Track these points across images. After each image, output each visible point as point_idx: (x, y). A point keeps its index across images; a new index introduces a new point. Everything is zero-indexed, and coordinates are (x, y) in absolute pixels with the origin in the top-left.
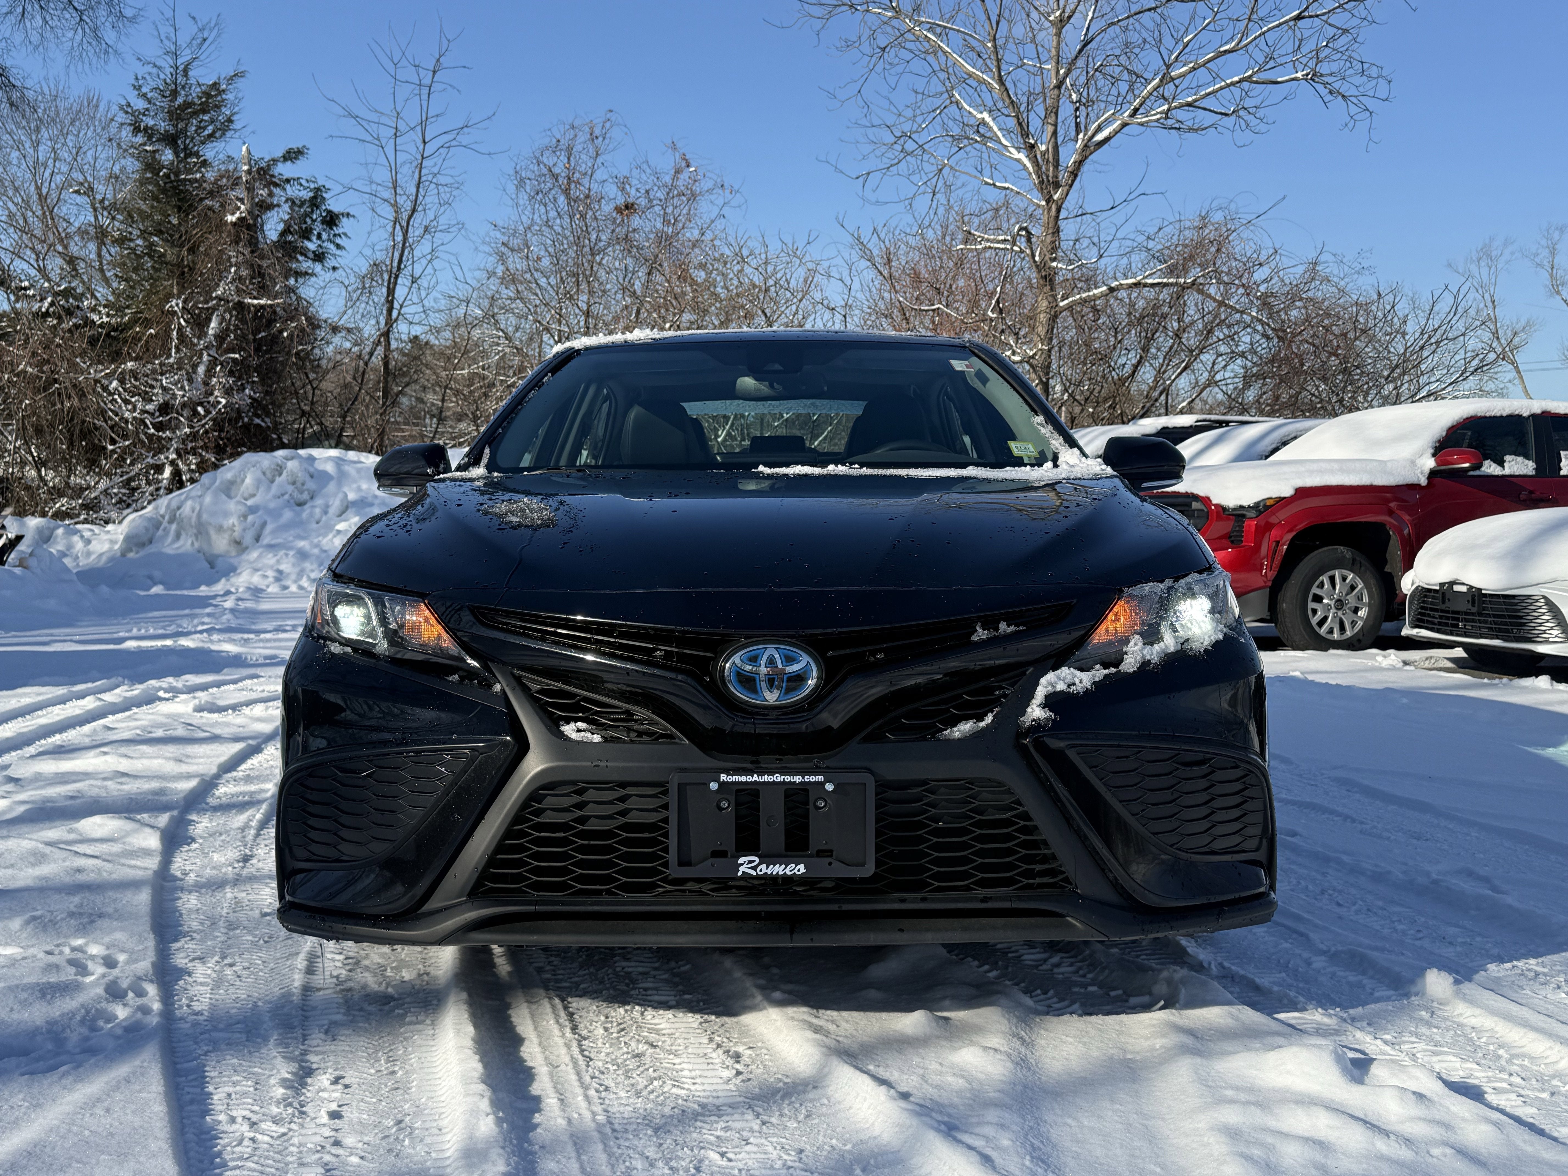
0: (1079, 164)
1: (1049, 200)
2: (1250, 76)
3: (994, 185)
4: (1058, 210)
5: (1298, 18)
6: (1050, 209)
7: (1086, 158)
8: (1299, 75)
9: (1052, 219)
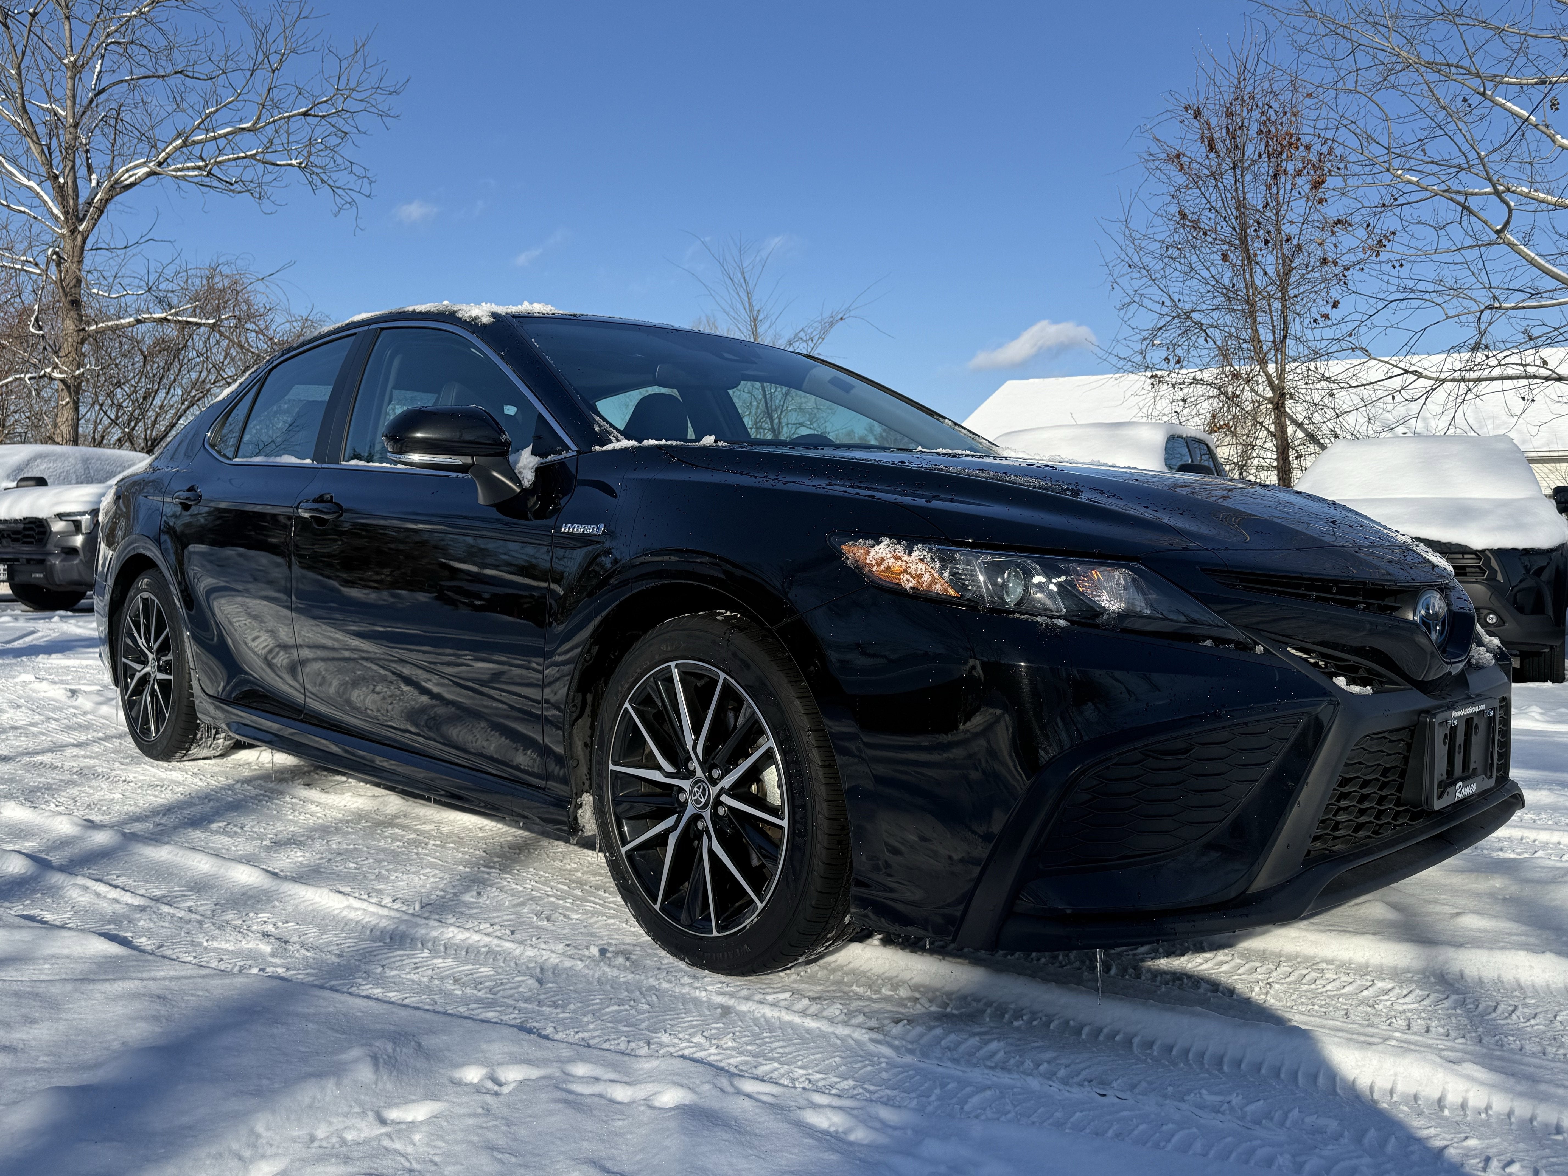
0: (106, 201)
1: (73, 231)
2: (255, 155)
3: (8, 206)
4: (84, 242)
5: (305, 114)
6: (75, 239)
7: (113, 197)
8: (294, 162)
9: (77, 249)
